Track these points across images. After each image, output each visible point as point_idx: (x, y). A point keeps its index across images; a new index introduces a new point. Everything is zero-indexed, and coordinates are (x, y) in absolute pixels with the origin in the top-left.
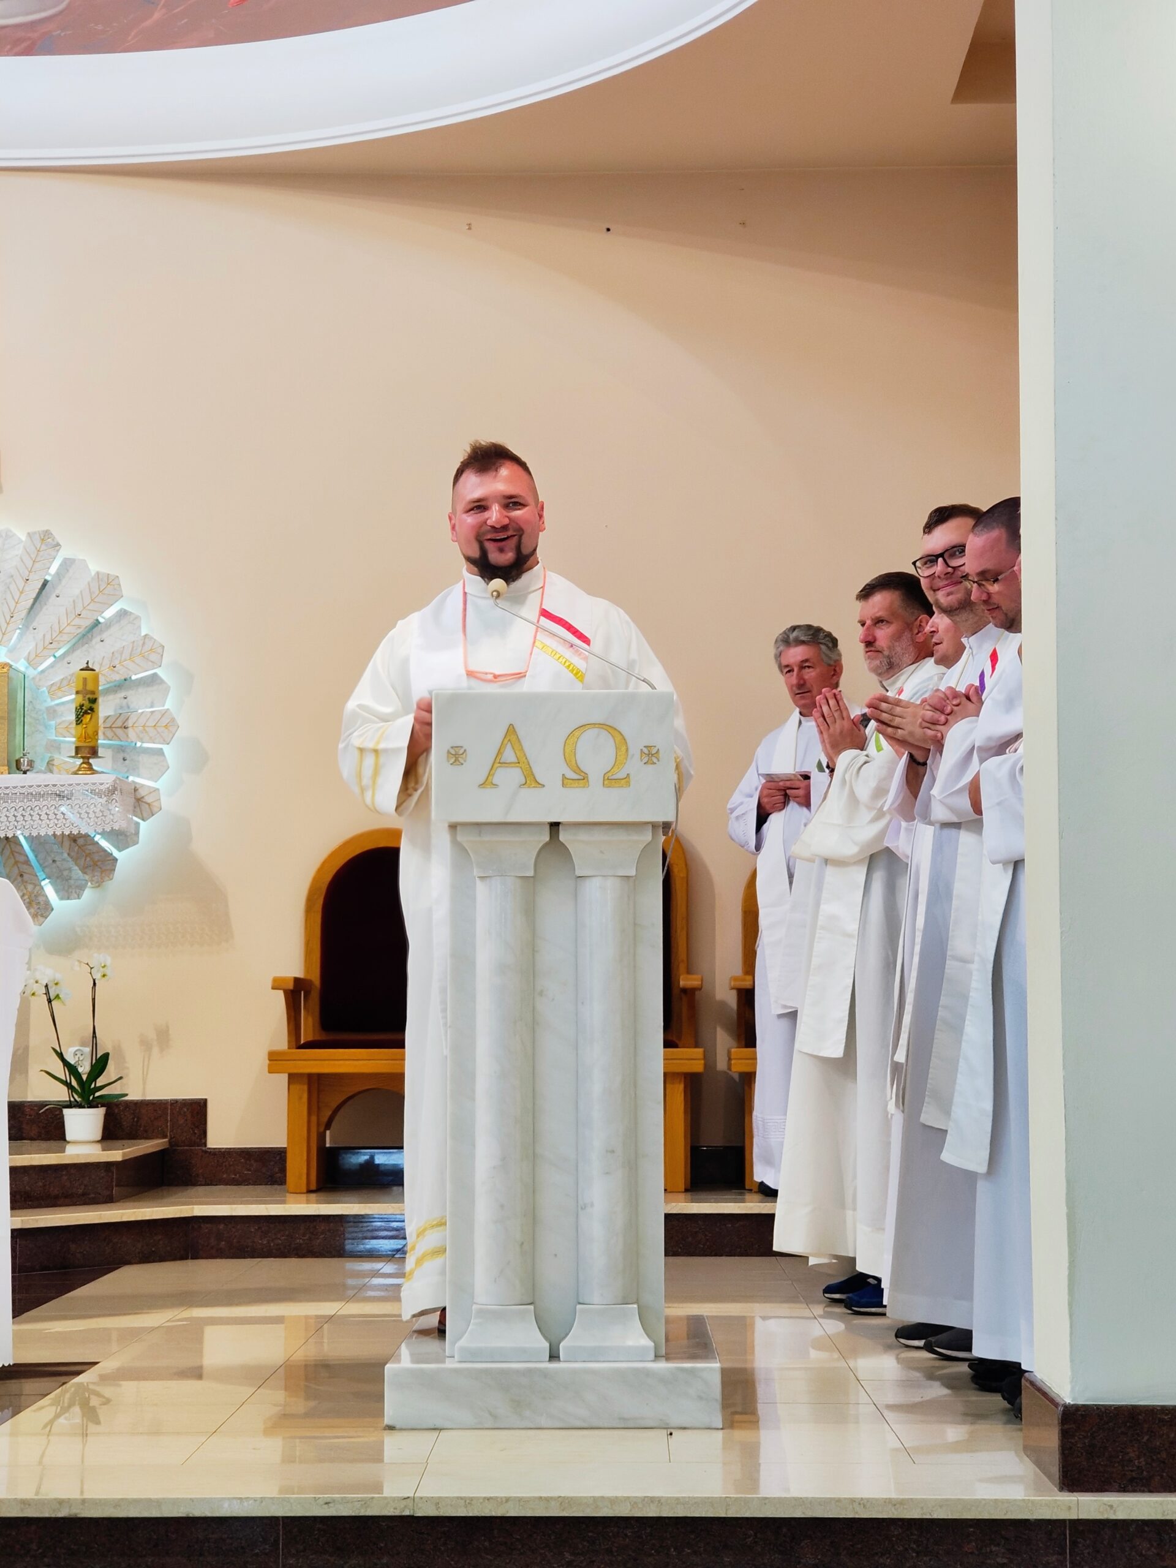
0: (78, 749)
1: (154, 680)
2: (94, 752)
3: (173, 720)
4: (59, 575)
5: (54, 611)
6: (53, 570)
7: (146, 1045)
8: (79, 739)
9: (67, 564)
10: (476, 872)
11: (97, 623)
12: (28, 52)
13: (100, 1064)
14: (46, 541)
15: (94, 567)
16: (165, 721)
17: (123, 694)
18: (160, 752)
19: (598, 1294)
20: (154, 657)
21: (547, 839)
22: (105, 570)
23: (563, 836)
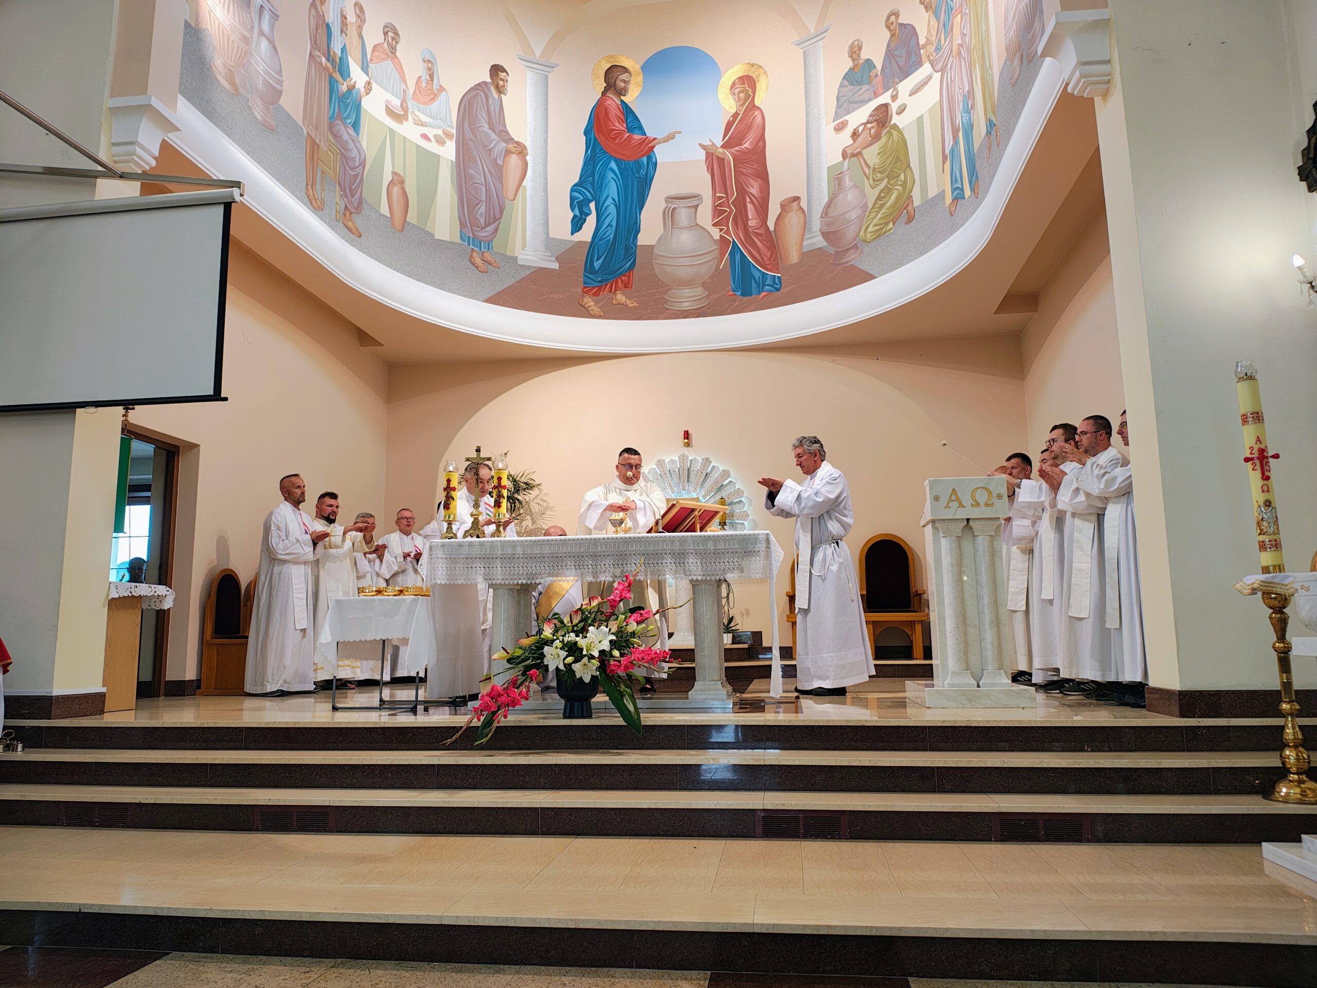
0: (720, 523)
1: (741, 502)
2: (725, 524)
3: (747, 513)
4: (711, 471)
5: (710, 481)
6: (709, 470)
7: (742, 614)
8: (720, 520)
9: (714, 467)
10: (942, 535)
11: (723, 485)
12: (698, 317)
13: (731, 620)
14: (707, 461)
15: (721, 468)
16: (745, 514)
17: (731, 506)
18: (743, 524)
19: (991, 667)
20: (741, 495)
21: (966, 524)
22: (725, 469)
23: (971, 523)
